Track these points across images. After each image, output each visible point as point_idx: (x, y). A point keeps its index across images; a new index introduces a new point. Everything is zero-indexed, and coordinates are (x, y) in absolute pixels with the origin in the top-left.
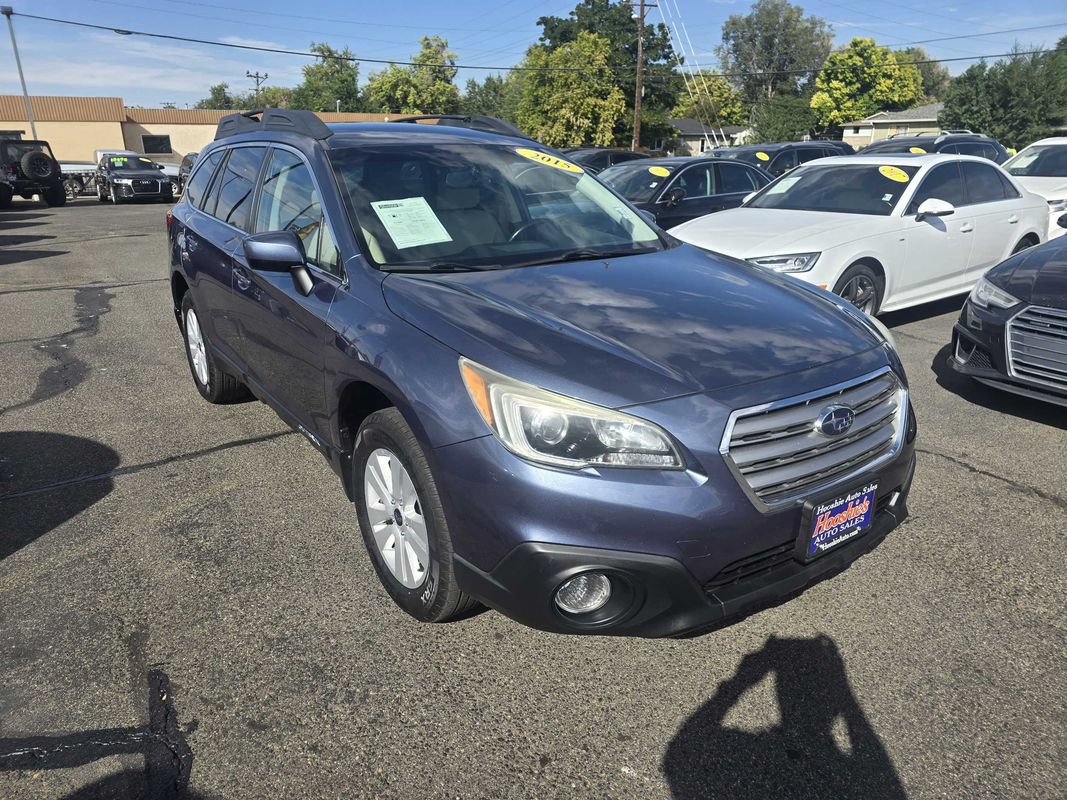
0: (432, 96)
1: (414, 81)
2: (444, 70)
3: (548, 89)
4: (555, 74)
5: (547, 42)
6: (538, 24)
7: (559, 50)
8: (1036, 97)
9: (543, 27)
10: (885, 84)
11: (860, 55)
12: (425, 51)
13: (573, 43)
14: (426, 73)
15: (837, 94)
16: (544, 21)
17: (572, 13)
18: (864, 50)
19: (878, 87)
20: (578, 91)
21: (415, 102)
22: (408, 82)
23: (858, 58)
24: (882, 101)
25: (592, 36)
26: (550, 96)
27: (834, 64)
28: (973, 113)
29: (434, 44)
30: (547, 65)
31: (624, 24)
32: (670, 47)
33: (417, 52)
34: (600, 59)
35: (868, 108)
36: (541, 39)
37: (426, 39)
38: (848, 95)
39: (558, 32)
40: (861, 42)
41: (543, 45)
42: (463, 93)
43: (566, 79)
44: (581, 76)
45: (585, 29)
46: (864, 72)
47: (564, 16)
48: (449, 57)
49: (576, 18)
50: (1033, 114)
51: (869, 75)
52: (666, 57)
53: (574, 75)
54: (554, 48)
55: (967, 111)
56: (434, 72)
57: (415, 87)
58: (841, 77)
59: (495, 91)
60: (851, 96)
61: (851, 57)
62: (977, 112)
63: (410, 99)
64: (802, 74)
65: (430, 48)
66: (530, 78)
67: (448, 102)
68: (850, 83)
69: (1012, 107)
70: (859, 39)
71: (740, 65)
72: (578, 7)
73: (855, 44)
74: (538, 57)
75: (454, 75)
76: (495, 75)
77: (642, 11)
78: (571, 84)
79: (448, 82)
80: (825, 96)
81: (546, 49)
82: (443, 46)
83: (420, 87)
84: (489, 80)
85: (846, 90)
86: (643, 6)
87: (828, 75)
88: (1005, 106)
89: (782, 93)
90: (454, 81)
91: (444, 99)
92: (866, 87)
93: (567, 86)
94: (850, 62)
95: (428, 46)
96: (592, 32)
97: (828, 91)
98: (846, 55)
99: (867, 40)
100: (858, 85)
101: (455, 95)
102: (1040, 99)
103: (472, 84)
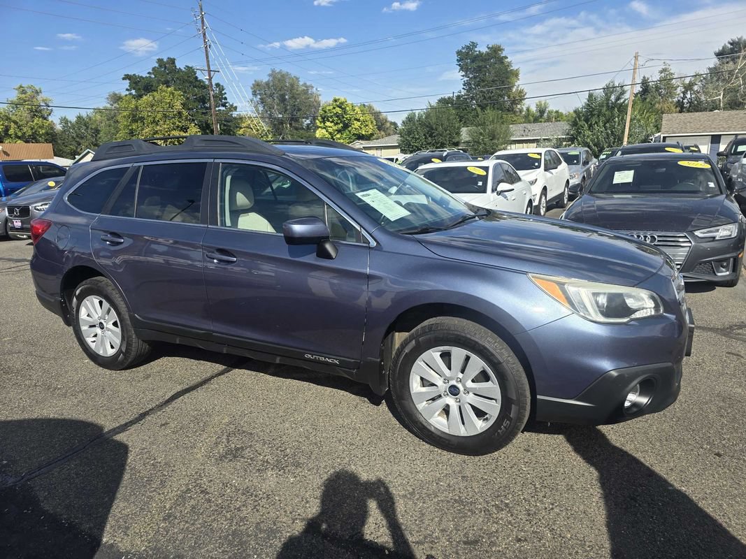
0: (32, 129)
1: (14, 118)
2: (40, 111)
3: (140, 124)
4: (144, 114)
5: (133, 92)
6: (124, 79)
7: (145, 97)
8: (446, 131)
9: (128, 81)
10: (357, 124)
11: (340, 107)
12: (21, 96)
13: (155, 93)
14: (23, 113)
15: (330, 130)
16: (127, 77)
17: (149, 73)
18: (342, 103)
19: (353, 126)
20: (165, 126)
21: (16, 134)
22: (8, 119)
23: (338, 109)
24: (356, 134)
25: (169, 89)
26: (142, 130)
27: (325, 112)
28: (416, 139)
29: (29, 92)
30: (137, 107)
31: (191, 82)
32: (226, 99)
33: (14, 96)
34: (178, 105)
35: (350, 138)
36: (127, 90)
37: (21, 87)
38: (337, 130)
39: (141, 86)
40: (339, 99)
41: (130, 94)
42: (59, 127)
43: (154, 118)
44: (165, 116)
45: (163, 84)
46: (343, 117)
47: (145, 75)
48: (43, 100)
49: (153, 76)
50: (446, 140)
51: (347, 118)
52: (224, 105)
53: (159, 116)
54: (140, 96)
55: (413, 138)
56: (32, 111)
57: (15, 123)
58: (331, 120)
59: (85, 125)
60: (339, 131)
61: (334, 108)
62: (418, 139)
63: (11, 132)
64: (307, 118)
65: (25, 93)
66: (125, 117)
67: (47, 134)
68: (337, 124)
69: (435, 136)
70: (337, 98)
71: (267, 112)
72: (154, 69)
73: (336, 101)
74: (130, 103)
75: (50, 114)
76: (84, 114)
77: (209, 75)
78: (158, 121)
79: (45, 119)
80: (324, 131)
81: (134, 97)
82: (37, 93)
83: (21, 123)
84: (79, 118)
85: (335, 128)
86: (209, 71)
87: (323, 118)
88: (431, 136)
89: (297, 129)
90: (50, 119)
91: (44, 131)
92: (346, 126)
93: (155, 122)
94: (335, 111)
95: (24, 92)
96: (168, 87)
97: (325, 128)
98: (331, 107)
99: (342, 99)
100: (341, 125)
101: (52, 128)
102: (448, 132)
103: (65, 121)
